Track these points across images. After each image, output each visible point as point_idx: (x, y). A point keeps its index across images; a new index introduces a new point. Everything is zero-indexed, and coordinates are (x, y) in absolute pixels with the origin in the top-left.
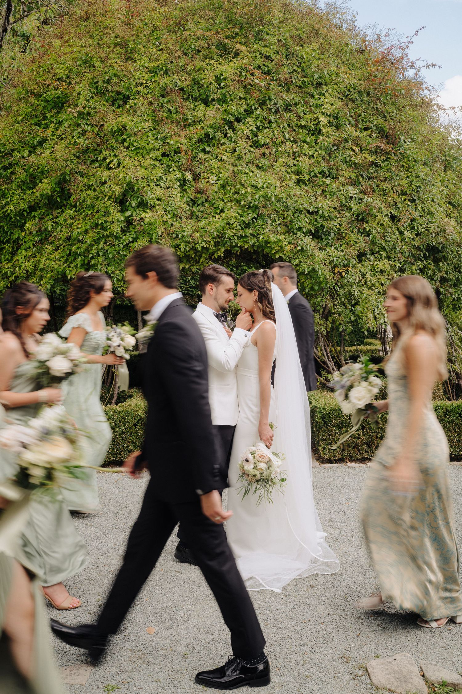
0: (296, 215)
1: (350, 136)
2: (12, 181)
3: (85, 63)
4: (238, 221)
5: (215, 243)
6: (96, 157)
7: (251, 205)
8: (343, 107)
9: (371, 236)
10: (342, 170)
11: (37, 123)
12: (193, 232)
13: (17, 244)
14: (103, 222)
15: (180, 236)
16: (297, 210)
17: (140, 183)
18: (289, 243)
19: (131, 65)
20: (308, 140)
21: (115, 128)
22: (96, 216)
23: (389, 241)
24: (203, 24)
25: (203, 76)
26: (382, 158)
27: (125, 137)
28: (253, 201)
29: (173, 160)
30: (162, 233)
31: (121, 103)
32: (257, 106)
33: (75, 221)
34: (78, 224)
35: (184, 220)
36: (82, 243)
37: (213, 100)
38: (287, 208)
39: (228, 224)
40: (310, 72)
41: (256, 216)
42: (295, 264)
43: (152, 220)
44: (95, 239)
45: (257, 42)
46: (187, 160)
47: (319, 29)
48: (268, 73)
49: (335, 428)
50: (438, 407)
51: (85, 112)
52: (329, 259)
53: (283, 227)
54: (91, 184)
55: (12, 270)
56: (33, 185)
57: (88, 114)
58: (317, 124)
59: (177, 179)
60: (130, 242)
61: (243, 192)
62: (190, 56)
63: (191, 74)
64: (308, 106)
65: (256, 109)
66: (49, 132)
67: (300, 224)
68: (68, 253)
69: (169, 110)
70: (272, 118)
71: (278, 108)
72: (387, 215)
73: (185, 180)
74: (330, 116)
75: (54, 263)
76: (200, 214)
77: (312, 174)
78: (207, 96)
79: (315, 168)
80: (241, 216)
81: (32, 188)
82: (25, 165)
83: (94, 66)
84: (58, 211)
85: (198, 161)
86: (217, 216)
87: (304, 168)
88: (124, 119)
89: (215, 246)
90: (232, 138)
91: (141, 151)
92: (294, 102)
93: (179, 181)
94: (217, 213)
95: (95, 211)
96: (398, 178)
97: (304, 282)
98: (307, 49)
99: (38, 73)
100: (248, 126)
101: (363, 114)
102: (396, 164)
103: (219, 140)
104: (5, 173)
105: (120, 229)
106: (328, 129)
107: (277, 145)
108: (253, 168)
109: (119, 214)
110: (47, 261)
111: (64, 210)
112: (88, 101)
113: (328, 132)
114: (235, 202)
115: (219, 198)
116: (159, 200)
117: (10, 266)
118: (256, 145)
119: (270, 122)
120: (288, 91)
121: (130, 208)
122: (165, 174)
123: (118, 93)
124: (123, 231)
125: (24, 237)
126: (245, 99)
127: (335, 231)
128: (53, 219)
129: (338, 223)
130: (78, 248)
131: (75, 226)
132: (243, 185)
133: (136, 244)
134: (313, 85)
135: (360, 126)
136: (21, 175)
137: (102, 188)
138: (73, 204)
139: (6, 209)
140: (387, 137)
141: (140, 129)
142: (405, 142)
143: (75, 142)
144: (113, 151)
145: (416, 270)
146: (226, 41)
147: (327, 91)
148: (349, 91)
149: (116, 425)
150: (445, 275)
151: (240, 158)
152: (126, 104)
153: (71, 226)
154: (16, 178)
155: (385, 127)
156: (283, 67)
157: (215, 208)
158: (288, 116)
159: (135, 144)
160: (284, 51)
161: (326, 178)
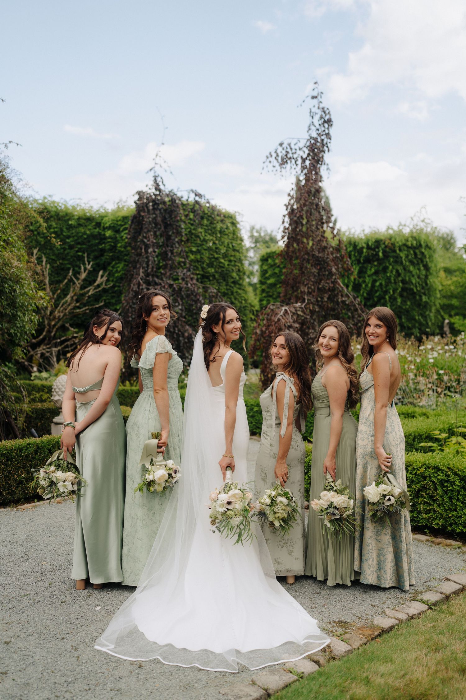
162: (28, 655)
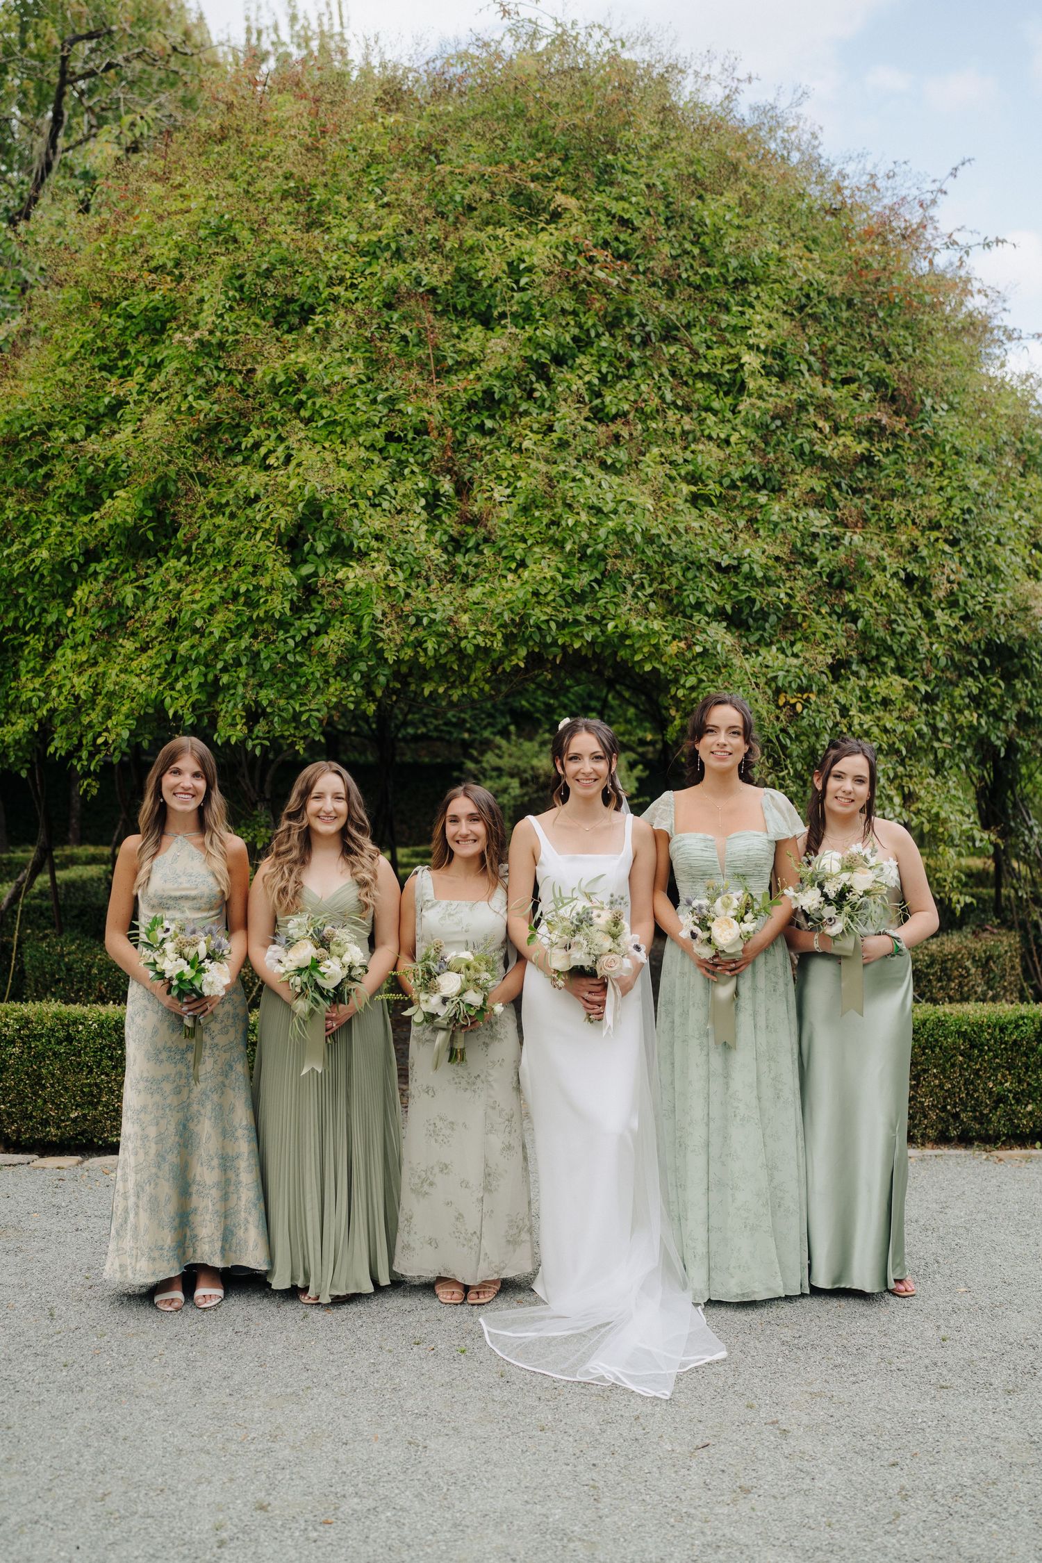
0: (690, 575)
1: (811, 396)
2: (46, 494)
3: (217, 234)
4: (557, 588)
5: (505, 636)
6: (236, 441)
7: (589, 551)
8: (795, 332)
9: (860, 623)
10: (793, 471)
11: (105, 365)
12: (456, 613)
13: (56, 636)
14: (251, 588)
15: (425, 621)
16: (692, 563)
17: (335, 501)
18: (674, 637)
19: (317, 239)
20: (716, 405)
21: (281, 378)
22: (235, 575)
23: (902, 634)
24: (481, 149)
25: (480, 263)
26: (885, 445)
27: (304, 397)
28: (591, 542)
29: (411, 450)
30: (384, 614)
31: (295, 320)
32: (601, 330)
33: (187, 586)
34: (193, 593)
35: (435, 584)
36: (202, 636)
37: (503, 315)
38: (669, 558)
39: (536, 594)
40: (720, 256)
41: (599, 577)
42: (688, 685)
43: (362, 585)
44: (232, 626)
45: (601, 188)
46: (443, 449)
47: (739, 161)
48: (625, 257)
50: (1023, 1018)
51: (214, 341)
52: (765, 675)
53: (660, 601)
54: (224, 501)
55: (42, 694)
56: (95, 503)
57: (221, 345)
58: (736, 371)
59: (418, 491)
60: (310, 633)
61: (571, 522)
62: (451, 219)
63: (452, 259)
64: (715, 331)
65: (598, 336)
66: (132, 385)
67: (698, 594)
68: (169, 657)
69: (404, 338)
70: (635, 355)
71: (648, 334)
72: (895, 574)
73: (437, 495)
74: (765, 352)
75: (136, 680)
76: (471, 571)
77: (727, 482)
78: (489, 307)
79: (732, 468)
80: (565, 576)
81: (92, 510)
82: (77, 459)
83: (235, 241)
84: (149, 562)
85: (467, 451)
86: (510, 577)
87: (708, 469)
88: (301, 357)
89: (505, 644)
90: (544, 400)
91: (339, 429)
92: (684, 321)
93: (424, 496)
94: (510, 570)
95: (233, 563)
96: (920, 491)
98: (713, 206)
99: (112, 255)
100: (581, 373)
101: (839, 348)
102: (916, 460)
103: (515, 405)
104: (32, 475)
105: (287, 605)
106: (763, 382)
107: (645, 416)
108: (593, 469)
109: (287, 570)
110: (122, 676)
111: (163, 559)
112: (221, 316)
113: (761, 387)
114: (551, 545)
115: (515, 535)
116: (378, 538)
117: (37, 686)
118: (599, 416)
119: (631, 365)
120: (670, 295)
121: (311, 557)
122: (394, 480)
123: (290, 300)
124: (295, 609)
125: (71, 620)
126: (575, 313)
127: (778, 609)
128: (136, 580)
129: (787, 594)
130: (193, 647)
131: (186, 596)
132: (570, 506)
133: (324, 640)
134: (726, 283)
135: (833, 375)
136: (65, 480)
137: (248, 511)
138: (183, 546)
139: (32, 556)
140: (893, 399)
141: (336, 379)
142: (935, 411)
143: (191, 407)
144: (276, 429)
145: (962, 698)
146: (532, 185)
147: (758, 297)
148: (808, 296)
150: (1027, 709)
151: (563, 444)
152: (307, 324)
153: (178, 596)
154: (56, 488)
155: (888, 377)
156: (660, 243)
157: (505, 558)
158: (672, 351)
159: (326, 413)
160: (662, 208)
161: (758, 490)
162: (808, 1473)
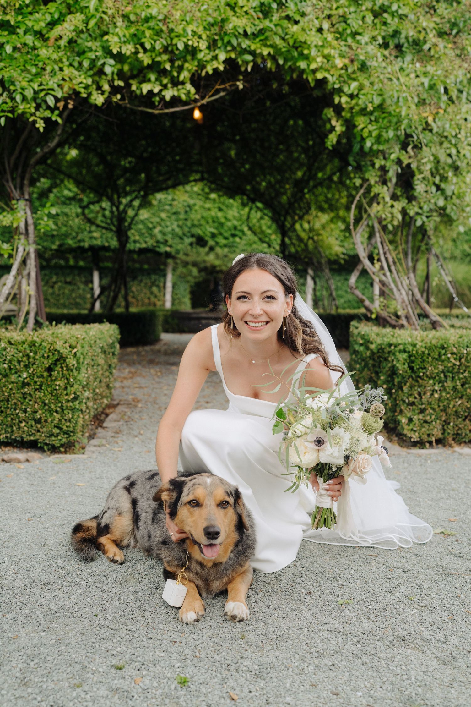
49: (431, 382)
97: (363, 129)
149: (10, 369)
